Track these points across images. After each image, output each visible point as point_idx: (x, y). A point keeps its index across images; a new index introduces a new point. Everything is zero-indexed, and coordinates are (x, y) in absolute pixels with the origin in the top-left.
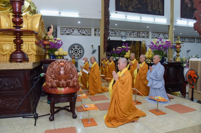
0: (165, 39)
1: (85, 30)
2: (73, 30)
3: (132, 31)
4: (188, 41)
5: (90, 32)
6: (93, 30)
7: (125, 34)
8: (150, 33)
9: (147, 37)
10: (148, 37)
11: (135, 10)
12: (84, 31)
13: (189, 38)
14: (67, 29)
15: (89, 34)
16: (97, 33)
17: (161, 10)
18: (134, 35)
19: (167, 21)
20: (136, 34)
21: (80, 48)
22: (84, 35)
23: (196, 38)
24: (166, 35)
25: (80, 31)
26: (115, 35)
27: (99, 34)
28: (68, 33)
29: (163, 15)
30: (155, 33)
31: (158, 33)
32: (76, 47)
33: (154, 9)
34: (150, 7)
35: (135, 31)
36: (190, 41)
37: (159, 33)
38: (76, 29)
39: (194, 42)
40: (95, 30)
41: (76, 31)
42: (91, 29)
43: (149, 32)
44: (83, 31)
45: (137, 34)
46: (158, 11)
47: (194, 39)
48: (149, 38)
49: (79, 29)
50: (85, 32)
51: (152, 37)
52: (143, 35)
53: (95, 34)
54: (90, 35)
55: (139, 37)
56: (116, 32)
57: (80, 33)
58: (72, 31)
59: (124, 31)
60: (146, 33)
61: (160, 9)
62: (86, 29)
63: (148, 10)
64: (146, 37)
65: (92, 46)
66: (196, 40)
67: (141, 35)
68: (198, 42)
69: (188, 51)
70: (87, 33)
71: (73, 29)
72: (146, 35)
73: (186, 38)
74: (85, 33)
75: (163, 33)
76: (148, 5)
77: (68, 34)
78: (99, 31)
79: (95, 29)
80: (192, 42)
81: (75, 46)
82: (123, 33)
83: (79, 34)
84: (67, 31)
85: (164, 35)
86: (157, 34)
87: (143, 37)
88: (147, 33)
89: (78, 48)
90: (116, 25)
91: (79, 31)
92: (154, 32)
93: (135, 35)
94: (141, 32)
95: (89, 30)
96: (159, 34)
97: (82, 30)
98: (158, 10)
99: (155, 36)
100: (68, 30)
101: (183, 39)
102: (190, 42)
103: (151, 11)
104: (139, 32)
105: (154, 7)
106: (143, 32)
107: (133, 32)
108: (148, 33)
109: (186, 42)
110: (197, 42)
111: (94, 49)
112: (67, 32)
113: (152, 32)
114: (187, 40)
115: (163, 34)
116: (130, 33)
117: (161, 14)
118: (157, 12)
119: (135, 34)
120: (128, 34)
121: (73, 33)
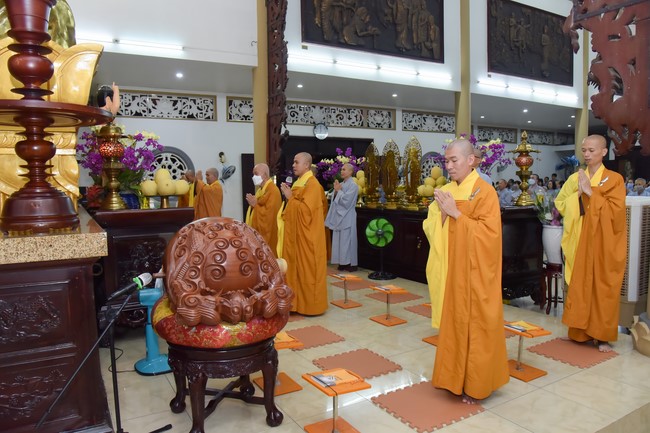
0: (440, 132)
1: (194, 101)
2: (154, 101)
3: (344, 106)
5: (211, 107)
6: (222, 103)
7: (324, 115)
8: (399, 115)
9: (390, 126)
10: (392, 126)
11: (362, 42)
12: (192, 103)
13: (501, 130)
14: (134, 98)
15: (210, 114)
16: (235, 111)
17: (435, 45)
18: (350, 119)
19: (453, 79)
20: (356, 116)
21: (179, 163)
22: (191, 117)
23: (519, 130)
24: (444, 120)
25: (179, 105)
26: (294, 118)
27: (241, 115)
28: (139, 109)
29: (440, 59)
30: (411, 115)
31: (420, 114)
32: (167, 159)
33: (415, 41)
34: (403, 35)
35: (355, 108)
37: (425, 113)
38: (165, 97)
40: (230, 103)
41: (165, 105)
42: (215, 97)
43: (395, 110)
44: (189, 103)
45: (358, 118)
46: (426, 47)
47: (514, 135)
48: (395, 129)
49: (175, 98)
50: (194, 107)
51: (405, 125)
52: (379, 119)
53: (230, 116)
54: (213, 118)
55: (365, 125)
56: (297, 110)
57: (178, 111)
58: (150, 104)
59: (321, 108)
60: (385, 113)
61: (432, 42)
62: (201, 96)
63: (398, 45)
64: (385, 126)
65: (221, 154)
67: (371, 119)
70: (204, 112)
71: (154, 96)
72: (387, 120)
73: (494, 129)
74: (194, 111)
75: (436, 114)
76: (399, 29)
77: (138, 114)
78: (241, 105)
79: (227, 97)
80: (510, 142)
81: (164, 156)
82: (317, 114)
83: (177, 113)
84: (134, 103)
85: (438, 122)
86: (416, 118)
87: (379, 126)
88: (389, 113)
89: (174, 161)
90: (300, 86)
91: (175, 103)
92: (410, 112)
93: (354, 119)
94: (373, 112)
95: (210, 100)
96: (424, 118)
97: (184, 100)
98: (428, 44)
99: (414, 124)
100: (137, 100)
103: (408, 47)
104: (364, 111)
105: (414, 35)
106: (379, 111)
107: (349, 110)
108: (391, 113)
111: (227, 165)
112: (134, 108)
113: (403, 111)
115: (436, 117)
116: (337, 112)
117: (436, 57)
118: (425, 52)
119: (352, 116)
120: (334, 116)
121: (154, 112)
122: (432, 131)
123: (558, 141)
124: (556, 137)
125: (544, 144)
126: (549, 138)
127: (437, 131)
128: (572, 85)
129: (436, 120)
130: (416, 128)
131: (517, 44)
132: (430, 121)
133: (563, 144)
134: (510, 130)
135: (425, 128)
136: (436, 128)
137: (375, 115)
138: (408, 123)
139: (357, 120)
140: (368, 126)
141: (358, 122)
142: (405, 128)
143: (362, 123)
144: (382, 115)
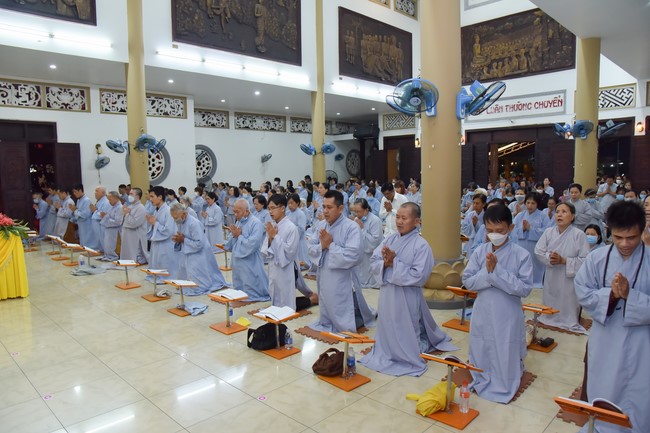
0: (160, 116)
3: (10, 81)
4: (265, 128)
8: (95, 94)
9: (83, 108)
10: (86, 107)
13: (267, 117)
18: (18, 96)
20: (29, 94)
23: (288, 118)
24: (164, 102)
30: (116, 95)
35: (26, 83)
36: (272, 125)
39: (285, 131)
43: (88, 88)
45: (33, 96)
47: (282, 122)
48: (89, 111)
51: (105, 106)
52: (66, 98)
55: (44, 104)
60: (75, 91)
64: (77, 108)
66: (288, 123)
67: (53, 99)
68: (296, 129)
69: (265, 159)
72: (78, 100)
73: (257, 116)
80: (279, 131)
85: (156, 104)
86: (123, 98)
87: (66, 107)
88: (82, 93)
92: (114, 91)
93: (26, 98)
94: (55, 90)
99: (119, 105)
101: (247, 122)
102: (272, 129)
104: (42, 88)
106: (65, 89)
107: (16, 86)
109: (257, 129)
110: (293, 132)
113: (101, 90)
114: (259, 122)
115: (153, 98)
118: (63, 9)
119: (23, 93)
123: (336, 130)
124: (334, 126)
127: (154, 115)
128: (300, 65)
129: (153, 102)
130: (122, 111)
131: (218, 12)
134: (279, 118)
136: (154, 111)
137: (60, 93)
138: (111, 105)
139: (30, 99)
140: (49, 105)
141: (32, 101)
142: (106, 110)
143: (39, 102)
144: (71, 93)
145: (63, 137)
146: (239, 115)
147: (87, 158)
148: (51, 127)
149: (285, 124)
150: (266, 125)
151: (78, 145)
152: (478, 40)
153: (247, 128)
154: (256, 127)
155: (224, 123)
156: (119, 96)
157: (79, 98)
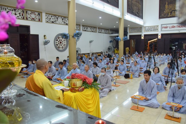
4: (90, 31)
8: (44, 15)
10: (40, 20)
13: (91, 27)
18: (16, 14)
20: (20, 13)
23: (97, 28)
24: (66, 20)
30: (50, 16)
31: (55, 16)
35: (19, 9)
36: (92, 30)
37: (57, 15)
39: (96, 32)
43: (42, 12)
45: (21, 14)
48: (42, 22)
51: (47, 20)
52: (33, 16)
55: (25, 18)
60: (37, 13)
64: (37, 20)
67: (28, 16)
69: (91, 42)
72: (38, 17)
73: (88, 26)
75: (63, 16)
80: (94, 32)
85: (64, 20)
86: (53, 17)
87: (33, 19)
88: (39, 14)
92: (50, 14)
93: (18, 15)
94: (29, 12)
96: (57, 18)
99: (52, 20)
101: (85, 28)
104: (24, 11)
106: (33, 12)
107: (15, 10)
109: (88, 31)
110: (99, 32)
113: (46, 13)
114: (89, 29)
115: (63, 18)
116: (7, 10)
119: (17, 13)
122: (61, 24)
123: (110, 32)
124: (109, 31)
125: (106, 33)
126: (107, 31)
127: (63, 24)
128: (118, 8)
129: (63, 19)
130: (53, 22)
132: (60, 20)
133: (112, 34)
134: (94, 27)
135: (57, 22)
136: (63, 23)
137: (31, 14)
138: (49, 20)
139: (20, 16)
140: (27, 19)
141: (21, 17)
142: (47, 21)
143: (23, 17)
144: (35, 14)
145: (32, 32)
146: (83, 26)
147: (41, 40)
148: (28, 28)
149: (96, 30)
150: (91, 30)
151: (38, 35)
152: (167, 3)
153: (85, 31)
154: (88, 30)
155: (79, 29)
156: (52, 16)
157: (38, 16)
